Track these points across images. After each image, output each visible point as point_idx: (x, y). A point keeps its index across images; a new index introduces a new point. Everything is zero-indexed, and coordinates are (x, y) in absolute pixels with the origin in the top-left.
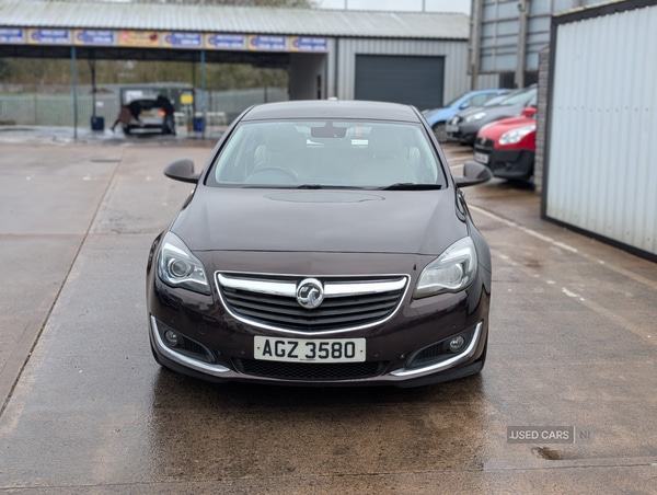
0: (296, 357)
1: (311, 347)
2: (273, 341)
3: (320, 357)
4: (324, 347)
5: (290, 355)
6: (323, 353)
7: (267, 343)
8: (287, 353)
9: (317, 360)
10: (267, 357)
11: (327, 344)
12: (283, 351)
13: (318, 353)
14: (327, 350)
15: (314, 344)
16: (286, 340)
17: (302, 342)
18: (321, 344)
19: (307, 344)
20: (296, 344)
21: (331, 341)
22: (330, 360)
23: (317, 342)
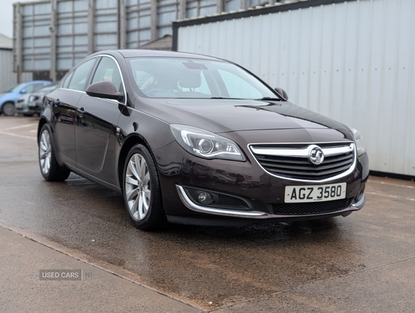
0: (312, 198)
1: (320, 190)
2: (298, 188)
3: (325, 197)
4: (327, 190)
5: (308, 198)
6: (326, 194)
7: (294, 190)
8: (306, 196)
9: (324, 199)
10: (294, 201)
11: (329, 188)
12: (304, 195)
13: (324, 195)
14: (328, 192)
15: (322, 188)
16: (306, 187)
17: (315, 188)
18: (326, 188)
19: (319, 189)
20: (312, 189)
21: (331, 186)
22: (330, 199)
23: (324, 186)
